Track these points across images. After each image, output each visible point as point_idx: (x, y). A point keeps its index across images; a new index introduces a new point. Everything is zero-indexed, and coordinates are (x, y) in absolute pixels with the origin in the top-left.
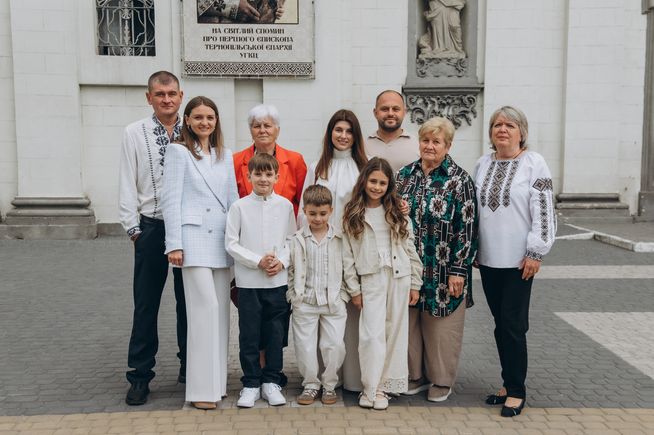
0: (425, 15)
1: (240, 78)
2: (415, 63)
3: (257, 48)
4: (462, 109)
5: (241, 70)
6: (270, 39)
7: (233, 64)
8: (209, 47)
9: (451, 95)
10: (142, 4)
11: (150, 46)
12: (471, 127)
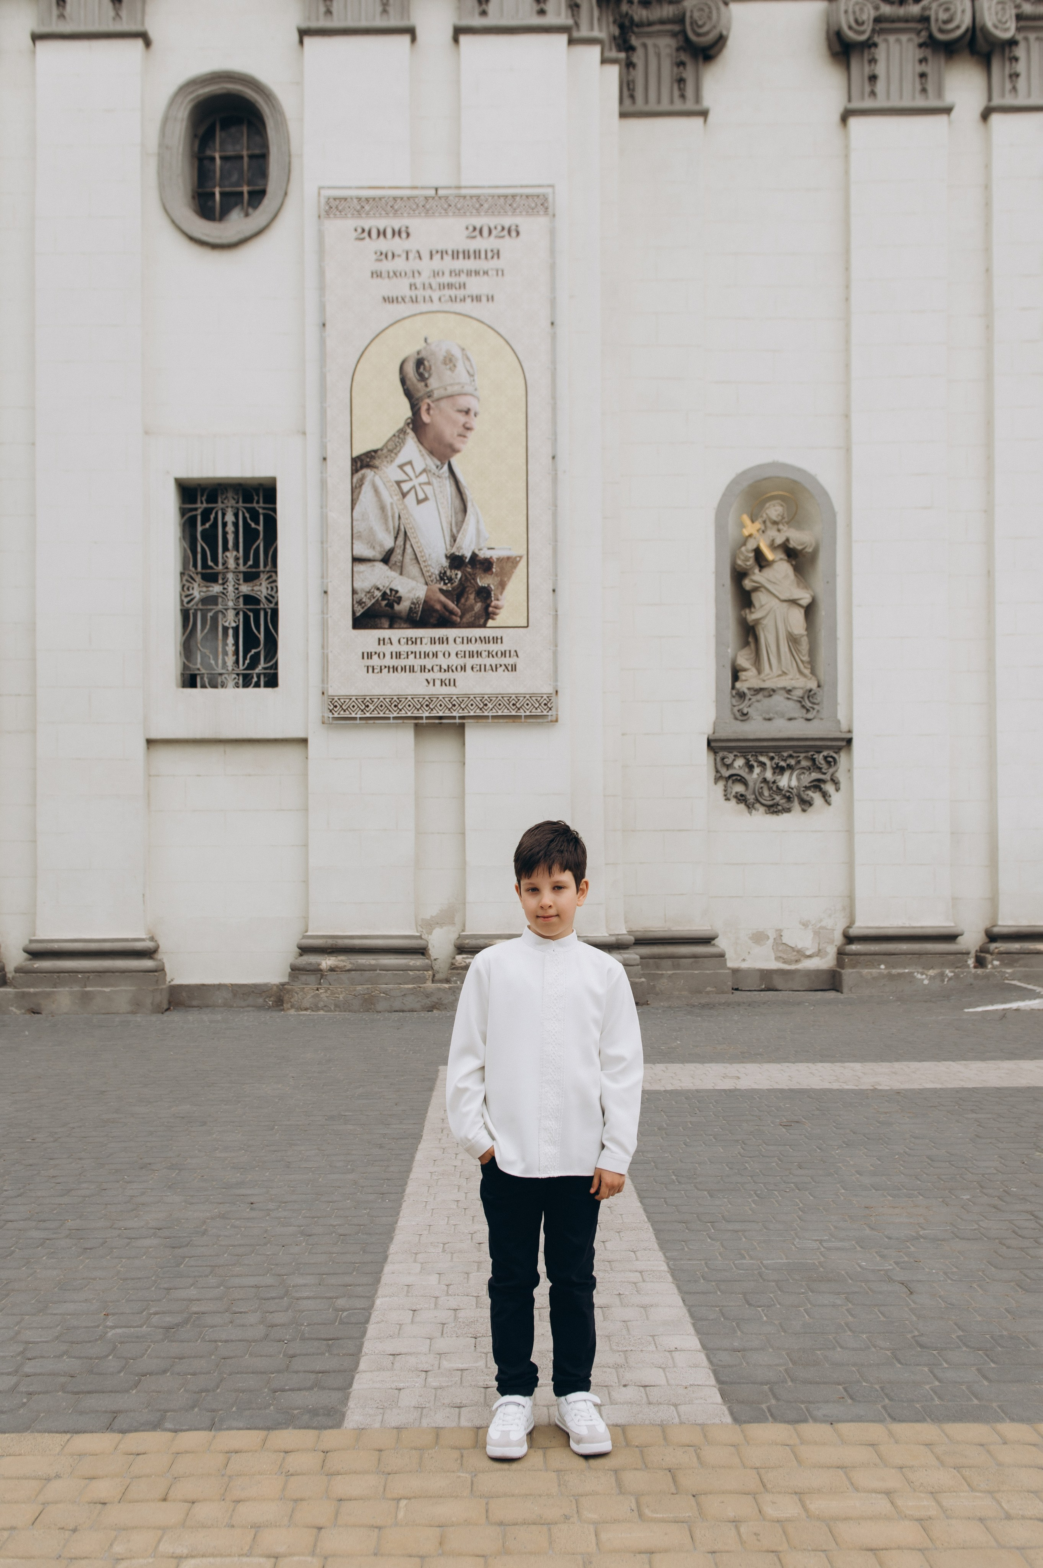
0: (744, 616)
1: (424, 721)
2: (729, 696)
3: (454, 669)
4: (814, 776)
5: (427, 709)
6: (479, 654)
7: (412, 698)
8: (370, 670)
9: (795, 752)
10: (257, 601)
11: (268, 671)
12: (831, 808)
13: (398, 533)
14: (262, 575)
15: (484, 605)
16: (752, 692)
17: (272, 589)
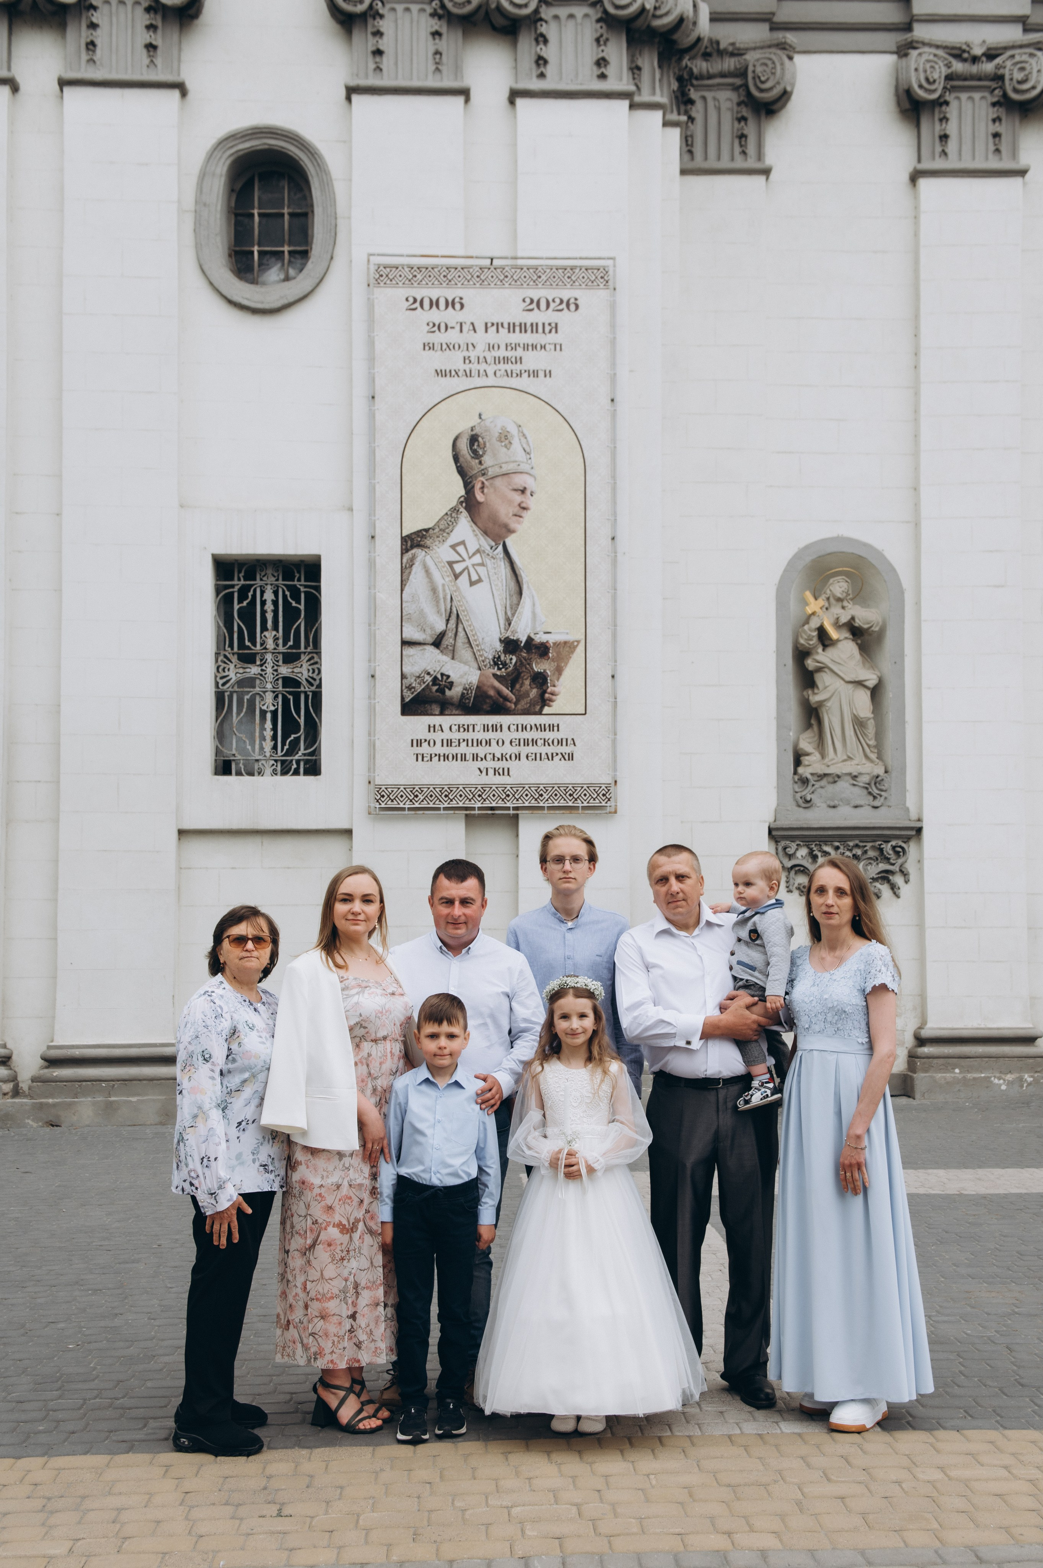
0: (806, 697)
1: (477, 812)
2: (791, 782)
3: (508, 759)
4: (882, 867)
5: (479, 799)
6: (535, 742)
7: (464, 788)
8: (420, 758)
9: (860, 842)
10: (298, 684)
11: (309, 758)
12: (899, 900)
13: (450, 616)
14: (303, 657)
15: (540, 692)
16: (816, 778)
17: (314, 672)
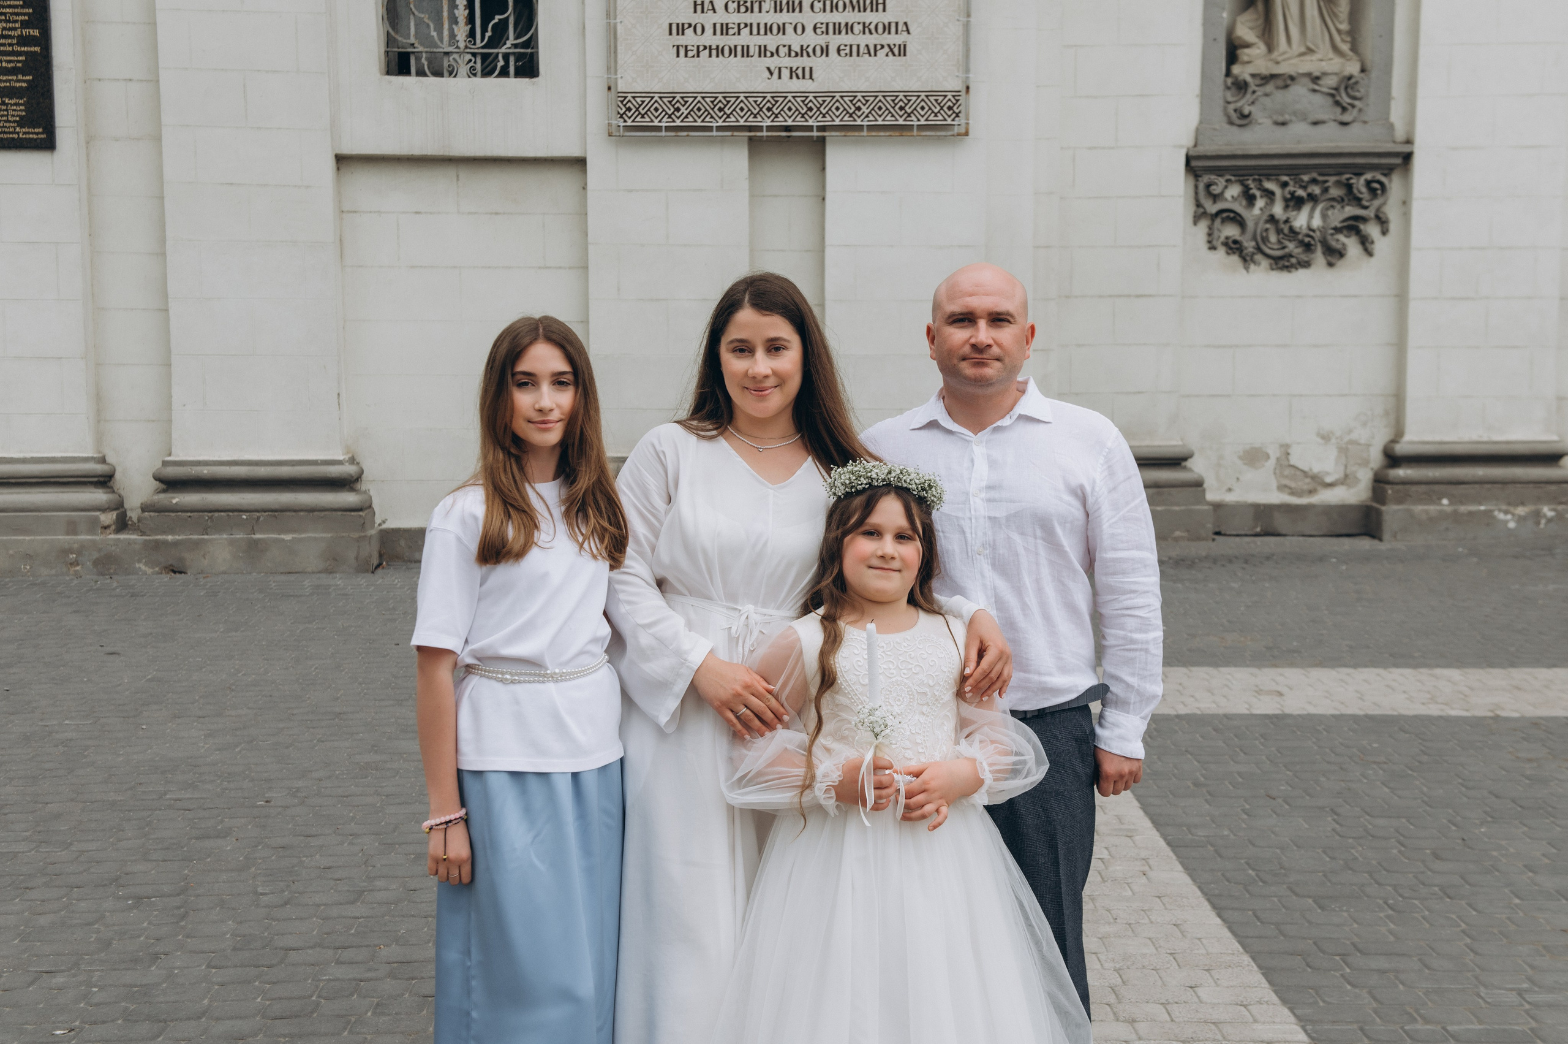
1: (765, 133)
2: (1222, 87)
3: (811, 53)
4: (1350, 211)
5: (769, 114)
6: (849, 28)
7: (746, 98)
8: (682, 52)
9: (1320, 175)
11: (522, 51)
12: (1373, 260)
16: (1258, 82)
